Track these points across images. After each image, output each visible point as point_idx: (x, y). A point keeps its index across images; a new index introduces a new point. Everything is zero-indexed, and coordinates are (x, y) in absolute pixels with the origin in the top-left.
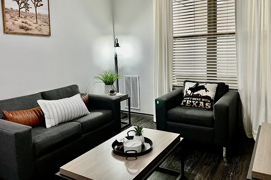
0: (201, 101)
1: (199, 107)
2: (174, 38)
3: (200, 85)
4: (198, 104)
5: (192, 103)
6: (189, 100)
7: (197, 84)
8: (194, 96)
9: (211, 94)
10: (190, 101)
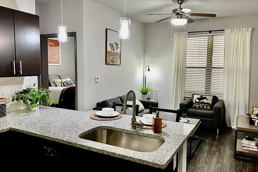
0: (205, 105)
1: (204, 108)
2: (186, 68)
3: (203, 96)
4: (203, 107)
5: (199, 107)
6: (198, 104)
7: (202, 96)
8: (200, 103)
9: (210, 102)
10: (199, 106)
